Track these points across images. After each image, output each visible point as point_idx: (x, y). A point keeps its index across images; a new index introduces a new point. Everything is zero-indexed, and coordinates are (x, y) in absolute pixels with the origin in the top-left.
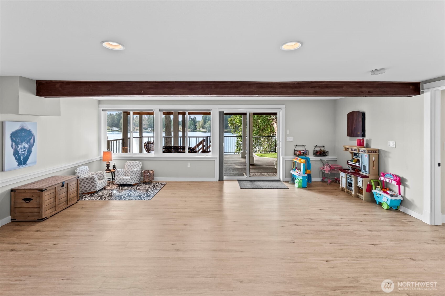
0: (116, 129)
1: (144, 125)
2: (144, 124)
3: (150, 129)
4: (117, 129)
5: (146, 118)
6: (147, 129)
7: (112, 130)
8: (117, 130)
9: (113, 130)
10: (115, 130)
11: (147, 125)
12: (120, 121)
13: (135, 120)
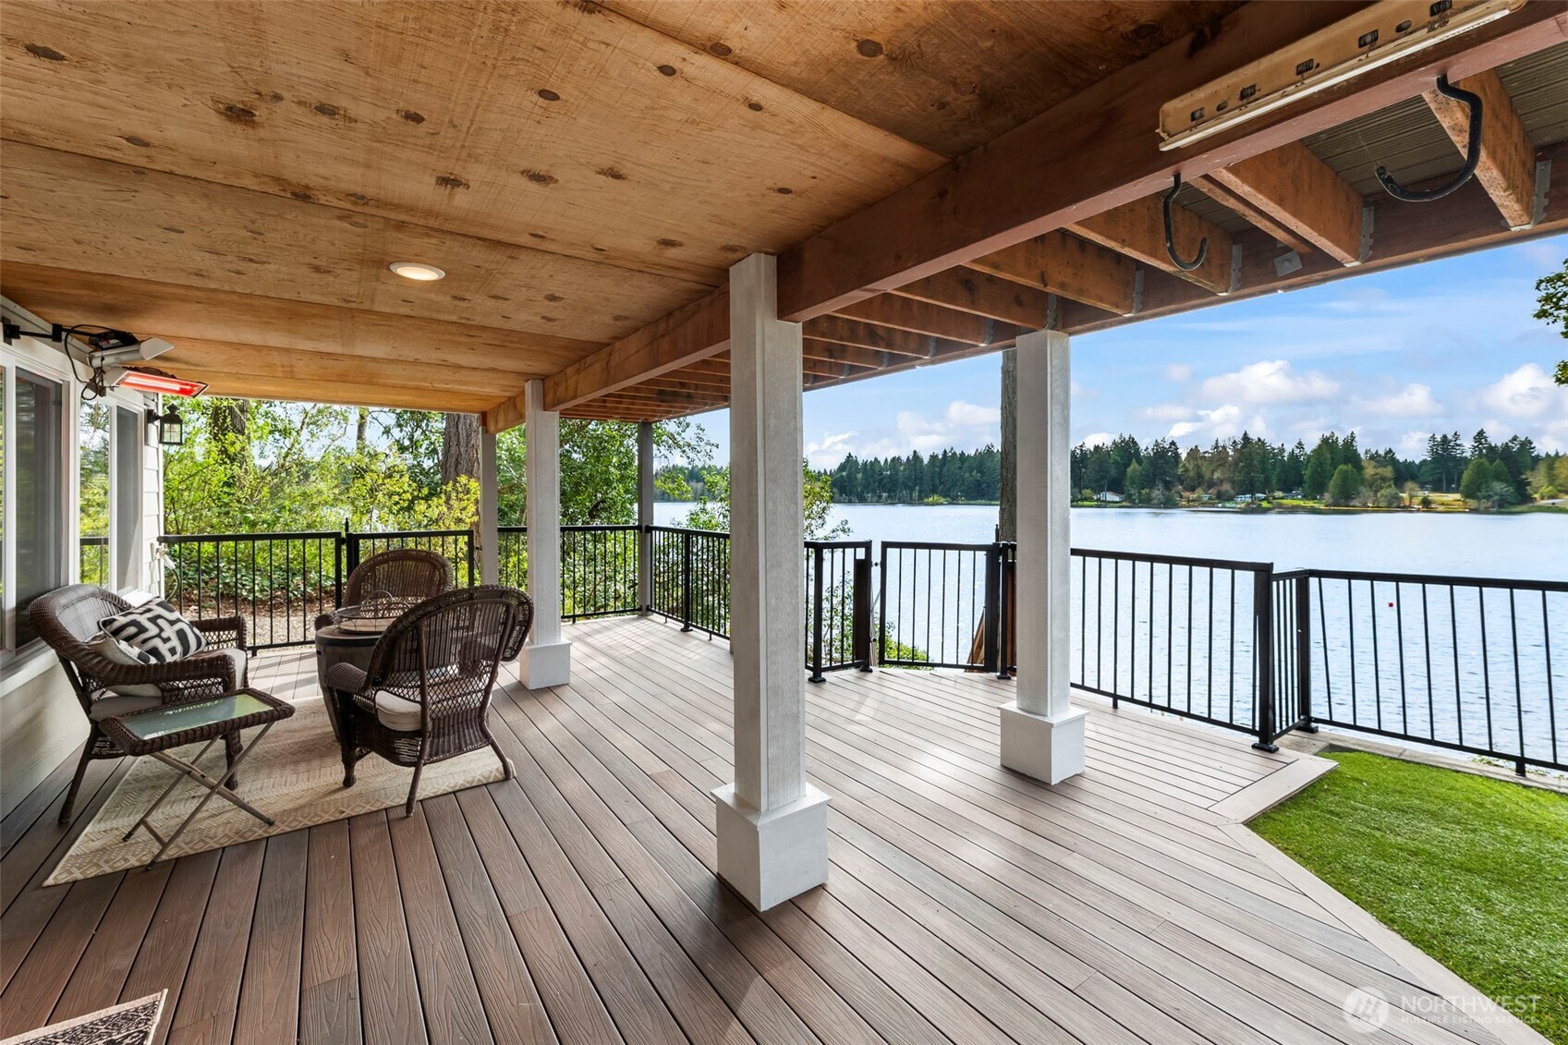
0: (1111, 497)
1: (1222, 481)
2: (1222, 477)
3: (1248, 498)
4: (1117, 499)
5: (1231, 453)
6: (1231, 499)
7: (1098, 500)
8: (1116, 502)
9: (1101, 501)
10: (1109, 502)
11: (1233, 482)
12: (1125, 471)
13: (1184, 466)
